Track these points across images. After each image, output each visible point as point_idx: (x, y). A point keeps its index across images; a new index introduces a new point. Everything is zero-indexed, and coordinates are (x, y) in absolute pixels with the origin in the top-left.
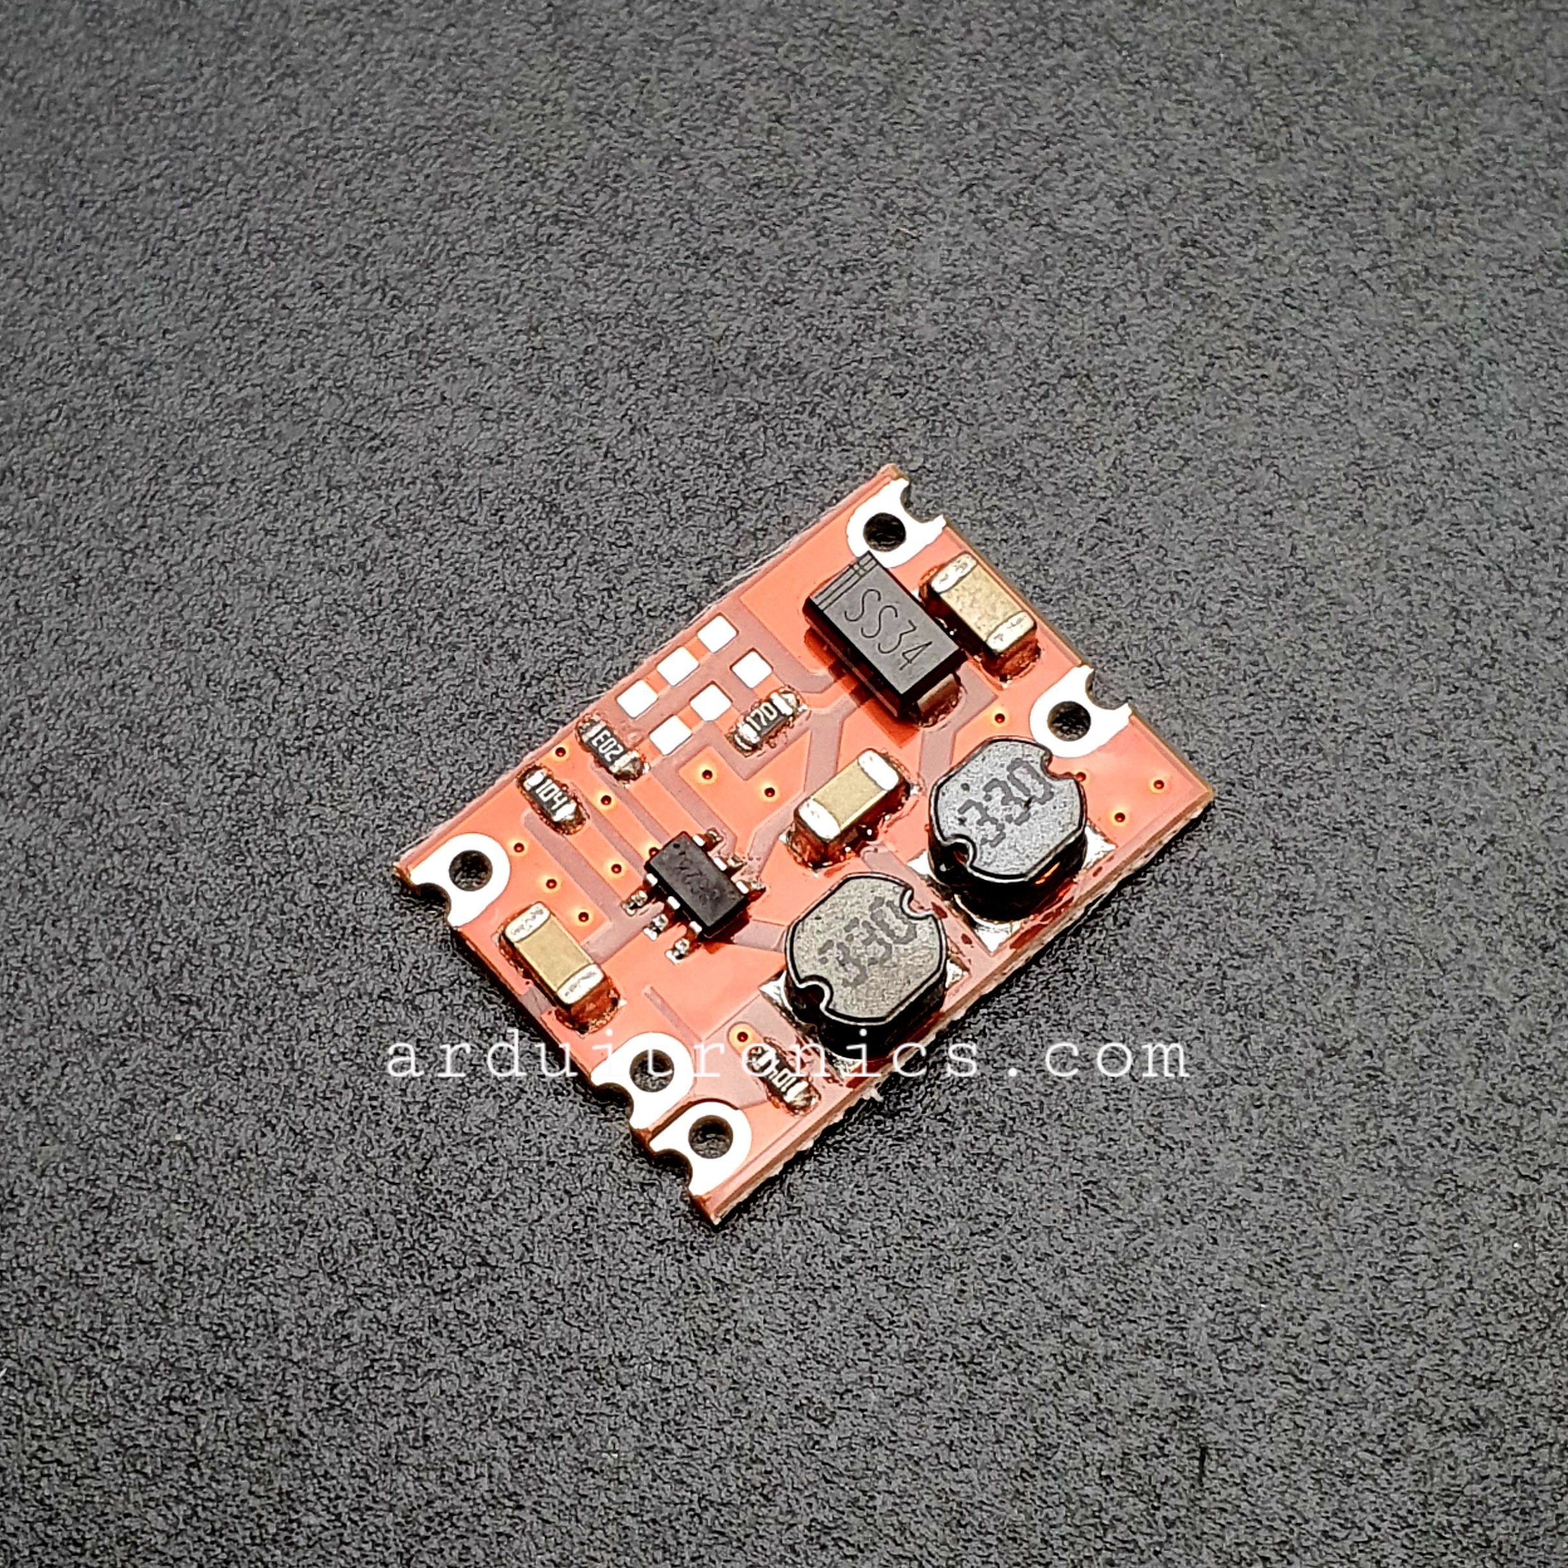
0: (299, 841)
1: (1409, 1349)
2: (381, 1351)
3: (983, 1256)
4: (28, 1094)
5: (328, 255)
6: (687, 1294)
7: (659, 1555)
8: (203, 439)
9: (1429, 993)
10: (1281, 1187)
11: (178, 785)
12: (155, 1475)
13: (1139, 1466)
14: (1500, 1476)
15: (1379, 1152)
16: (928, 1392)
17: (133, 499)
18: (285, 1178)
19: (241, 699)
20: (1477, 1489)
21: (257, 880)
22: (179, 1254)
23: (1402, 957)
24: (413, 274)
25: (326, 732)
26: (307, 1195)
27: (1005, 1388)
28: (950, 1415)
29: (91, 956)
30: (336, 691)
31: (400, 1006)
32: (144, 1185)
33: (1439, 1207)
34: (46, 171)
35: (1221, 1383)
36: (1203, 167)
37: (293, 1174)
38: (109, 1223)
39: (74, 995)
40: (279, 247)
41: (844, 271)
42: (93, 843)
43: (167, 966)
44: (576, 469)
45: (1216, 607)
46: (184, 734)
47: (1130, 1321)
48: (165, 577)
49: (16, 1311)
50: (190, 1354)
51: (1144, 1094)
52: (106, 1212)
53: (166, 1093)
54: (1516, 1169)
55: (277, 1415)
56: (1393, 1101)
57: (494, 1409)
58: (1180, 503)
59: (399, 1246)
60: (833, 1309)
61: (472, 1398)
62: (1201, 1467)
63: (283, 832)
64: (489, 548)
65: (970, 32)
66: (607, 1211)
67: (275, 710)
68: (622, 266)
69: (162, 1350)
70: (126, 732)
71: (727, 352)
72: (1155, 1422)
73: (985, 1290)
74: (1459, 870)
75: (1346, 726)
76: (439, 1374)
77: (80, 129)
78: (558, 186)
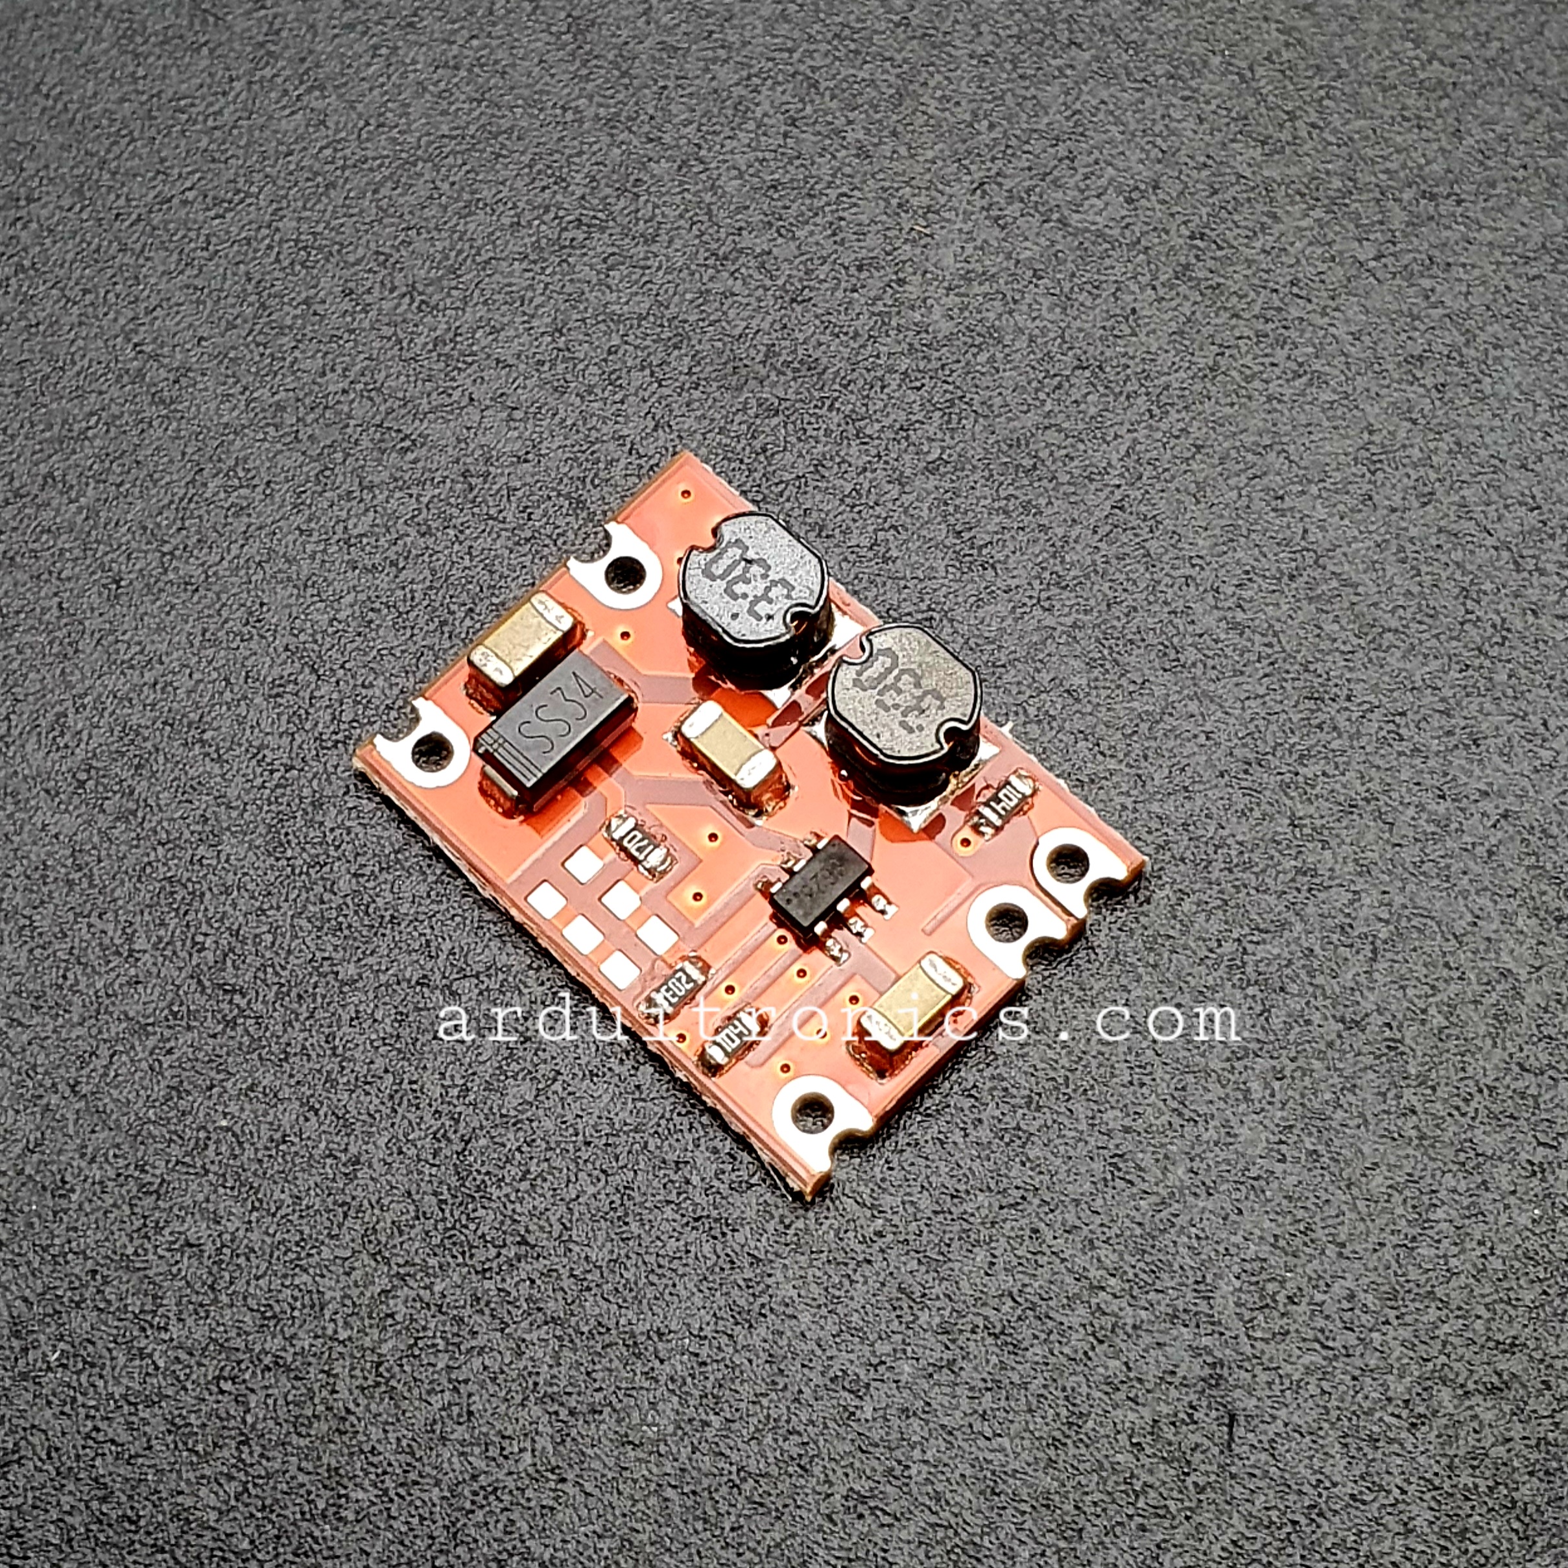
0: (337, 832)
2: (425, 1329)
3: (1012, 1228)
4: (77, 1083)
5: (358, 262)
6: (722, 1269)
7: (699, 1526)
8: (239, 443)
9: (1447, 965)
10: (1303, 1157)
11: (218, 779)
12: (206, 1453)
13: (1169, 1433)
14: (1524, 1438)
15: (1400, 1122)
16: (960, 1363)
17: (172, 502)
18: (329, 1161)
19: (278, 695)
20: (1501, 1450)
21: (297, 871)
22: (227, 1237)
23: (1419, 930)
24: (440, 279)
26: (350, 1177)
27: (1037, 1359)
28: (982, 1385)
29: (137, 947)
30: (371, 685)
31: (438, 992)
32: (192, 1170)
33: (1461, 1175)
34: (82, 186)
35: (1248, 1351)
36: (1210, 162)
37: (336, 1158)
38: (157, 1208)
39: (121, 986)
40: (309, 254)
41: (860, 268)
42: (138, 838)
43: (210, 956)
44: (602, 466)
45: (1230, 590)
46: (223, 730)
47: (1157, 1291)
48: (203, 578)
49: (69, 1294)
50: (239, 1335)
51: (1168, 1068)
52: (154, 1197)
53: (212, 1080)
54: (1535, 1137)
55: (324, 1393)
56: (1413, 1071)
57: (536, 1384)
58: (1193, 489)
59: (440, 1226)
60: (866, 1282)
61: (514, 1374)
62: (1230, 1433)
63: (322, 824)
64: (518, 544)
65: (980, 33)
66: (643, 1189)
67: (311, 705)
68: (643, 268)
69: (212, 1330)
70: (168, 728)
71: (747, 350)
72: (1184, 1390)
73: (1015, 1262)
74: (1473, 844)
75: (1360, 705)
76: (482, 1351)
77: (114, 144)
78: (580, 191)
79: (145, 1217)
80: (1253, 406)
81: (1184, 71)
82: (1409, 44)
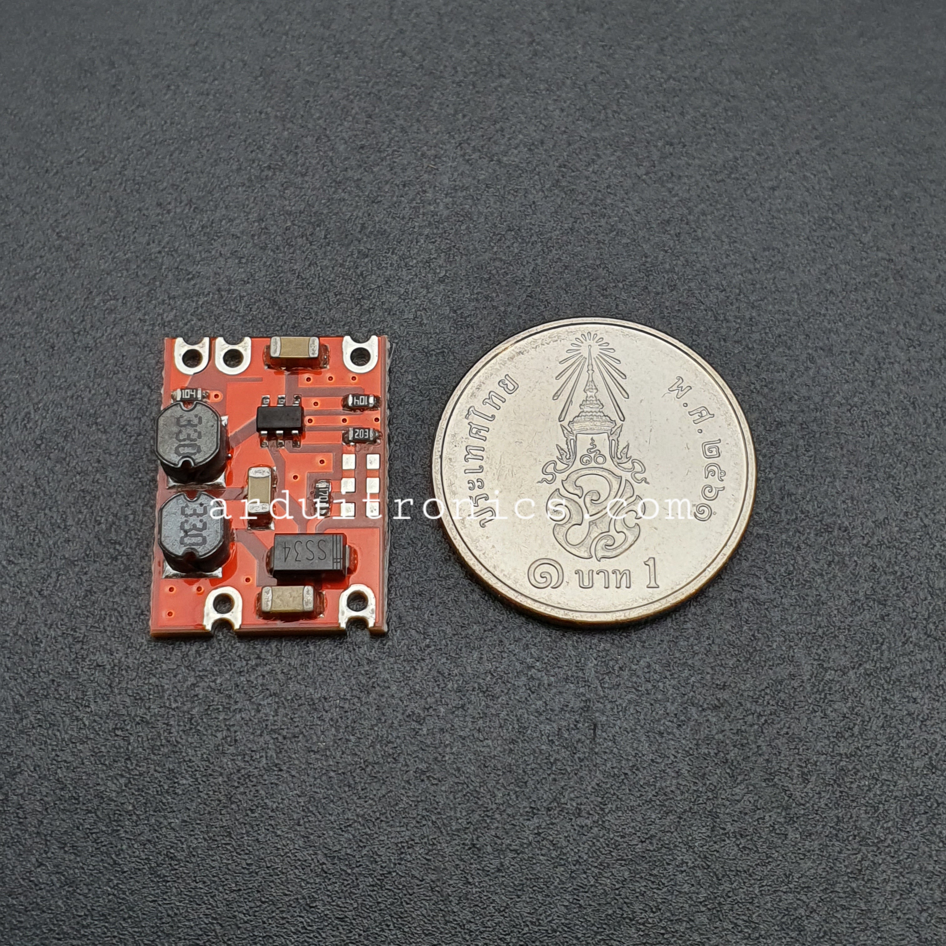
1: (686, 673)
2: (213, 701)
3: (490, 641)
4: (42, 590)
5: (164, 190)
6: (354, 666)
7: (347, 789)
8: (109, 279)
11: (105, 441)
13: (566, 734)
14: (731, 729)
16: (468, 706)
17: (78, 308)
20: (721, 736)
22: (116, 661)
24: (204, 197)
27: (503, 702)
28: (477, 716)
29: (68, 524)
32: (99, 630)
34: (29, 157)
38: (82, 649)
39: (61, 543)
41: (404, 186)
42: (67, 471)
43: (104, 526)
46: (107, 417)
47: (559, 667)
48: (94, 344)
49: (41, 691)
50: (123, 708)
52: (81, 643)
53: (106, 586)
55: (166, 734)
57: (267, 725)
58: (564, 286)
60: (422, 670)
61: (256, 721)
62: (594, 733)
67: (149, 405)
68: (301, 188)
69: (111, 706)
70: (79, 418)
72: (572, 714)
73: (492, 656)
76: (240, 711)
77: (45, 136)
78: (269, 153)
79: (76, 653)
80: (591, 246)
81: (554, 88)
82: (659, 72)
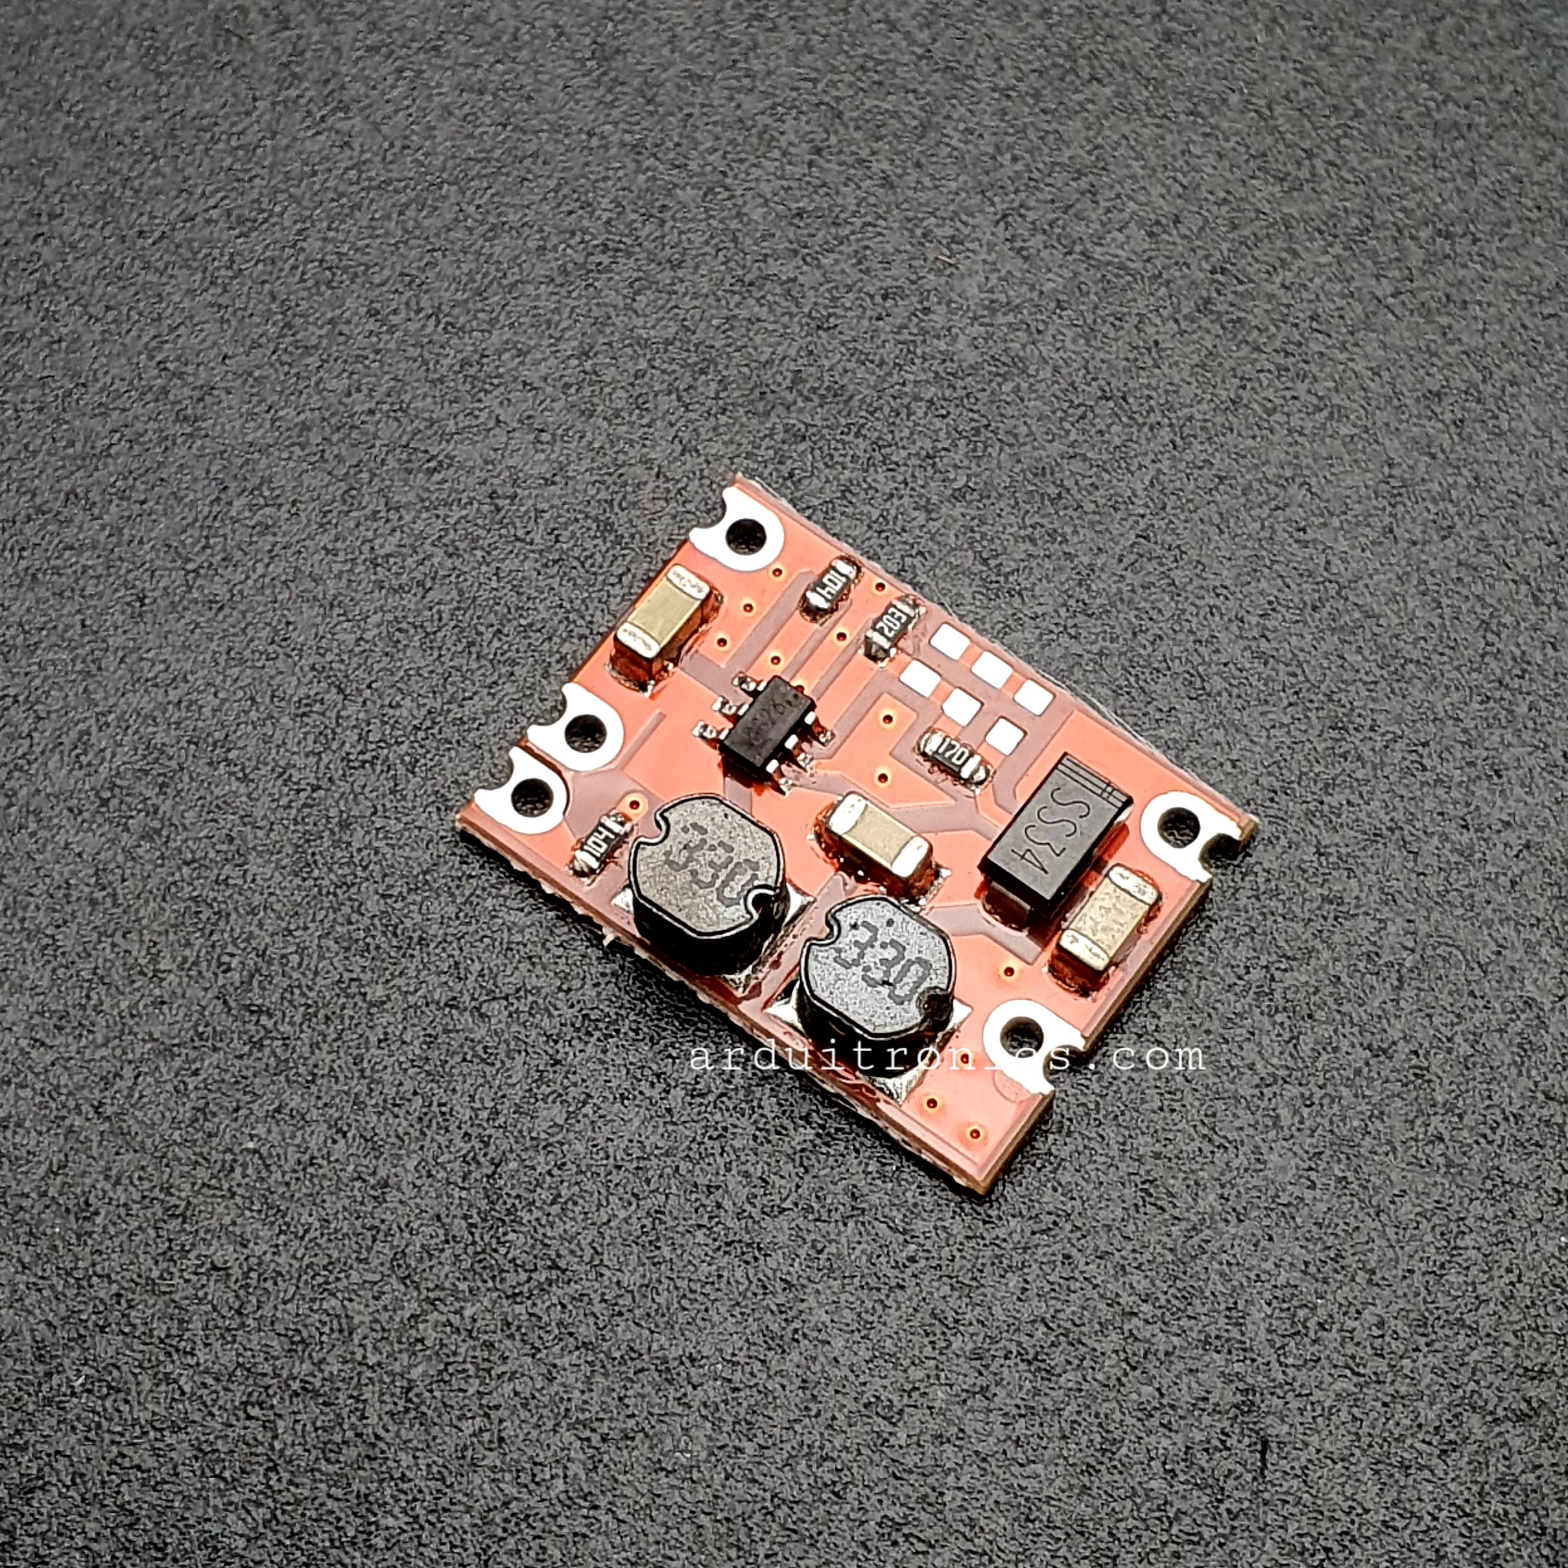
0: (365, 853)
2: (455, 1354)
3: (1045, 1254)
4: (101, 1104)
5: (383, 284)
6: (755, 1294)
7: (733, 1553)
8: (264, 461)
9: (1472, 994)
10: (1332, 1183)
11: (244, 799)
12: (234, 1480)
13: (1202, 1459)
14: (1553, 1465)
15: (1428, 1150)
16: (993, 1389)
17: (196, 520)
18: (358, 1184)
19: (304, 714)
20: (1531, 1477)
21: (324, 891)
22: (253, 1261)
23: (1444, 959)
24: (466, 301)
25: (389, 746)
26: (380, 1200)
27: (1070, 1384)
28: (1015, 1411)
29: (162, 967)
30: (399, 705)
31: (467, 1014)
32: (219, 1193)
33: (1488, 1202)
34: (105, 202)
35: (1280, 1377)
36: (1231, 198)
37: (364, 1181)
38: (184, 1230)
39: (146, 1006)
40: (334, 274)
41: (885, 297)
42: (162, 857)
43: (236, 977)
44: (629, 489)
45: (1254, 620)
46: (249, 749)
47: (1189, 1317)
48: (228, 596)
49: (94, 1317)
50: (266, 1359)
51: (1197, 1095)
52: (180, 1219)
53: (238, 1101)
54: (1561, 1165)
55: (353, 1419)
56: (1440, 1099)
57: (567, 1410)
58: (1216, 519)
59: (470, 1250)
60: (898, 1309)
61: (546, 1399)
62: (1263, 1460)
63: (349, 844)
64: (546, 566)
65: (1002, 68)
66: (675, 1213)
67: (338, 725)
68: (669, 293)
69: (239, 1355)
70: (193, 747)
71: (773, 376)
72: (1217, 1417)
73: (1047, 1288)
74: (1497, 874)
75: (1383, 735)
76: (513, 1376)
77: (137, 161)
78: (605, 216)
79: (170, 1240)
80: (1275, 438)
81: (1203, 109)
82: (1425, 86)
